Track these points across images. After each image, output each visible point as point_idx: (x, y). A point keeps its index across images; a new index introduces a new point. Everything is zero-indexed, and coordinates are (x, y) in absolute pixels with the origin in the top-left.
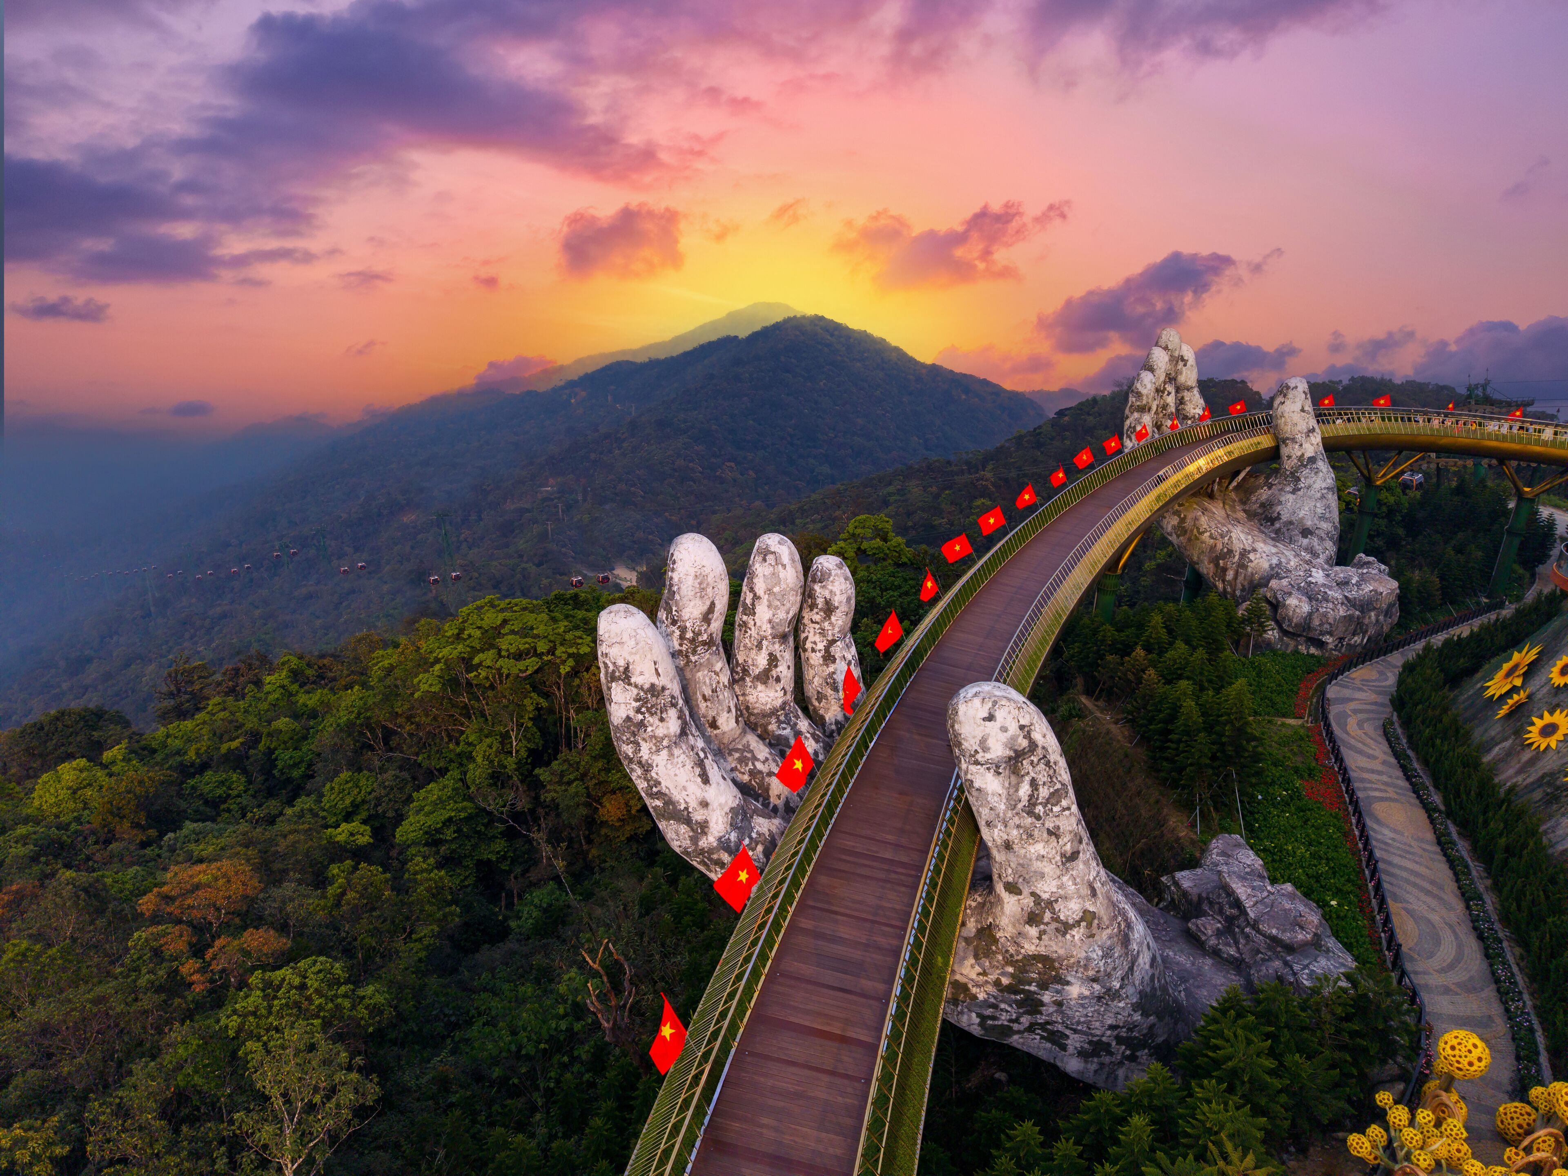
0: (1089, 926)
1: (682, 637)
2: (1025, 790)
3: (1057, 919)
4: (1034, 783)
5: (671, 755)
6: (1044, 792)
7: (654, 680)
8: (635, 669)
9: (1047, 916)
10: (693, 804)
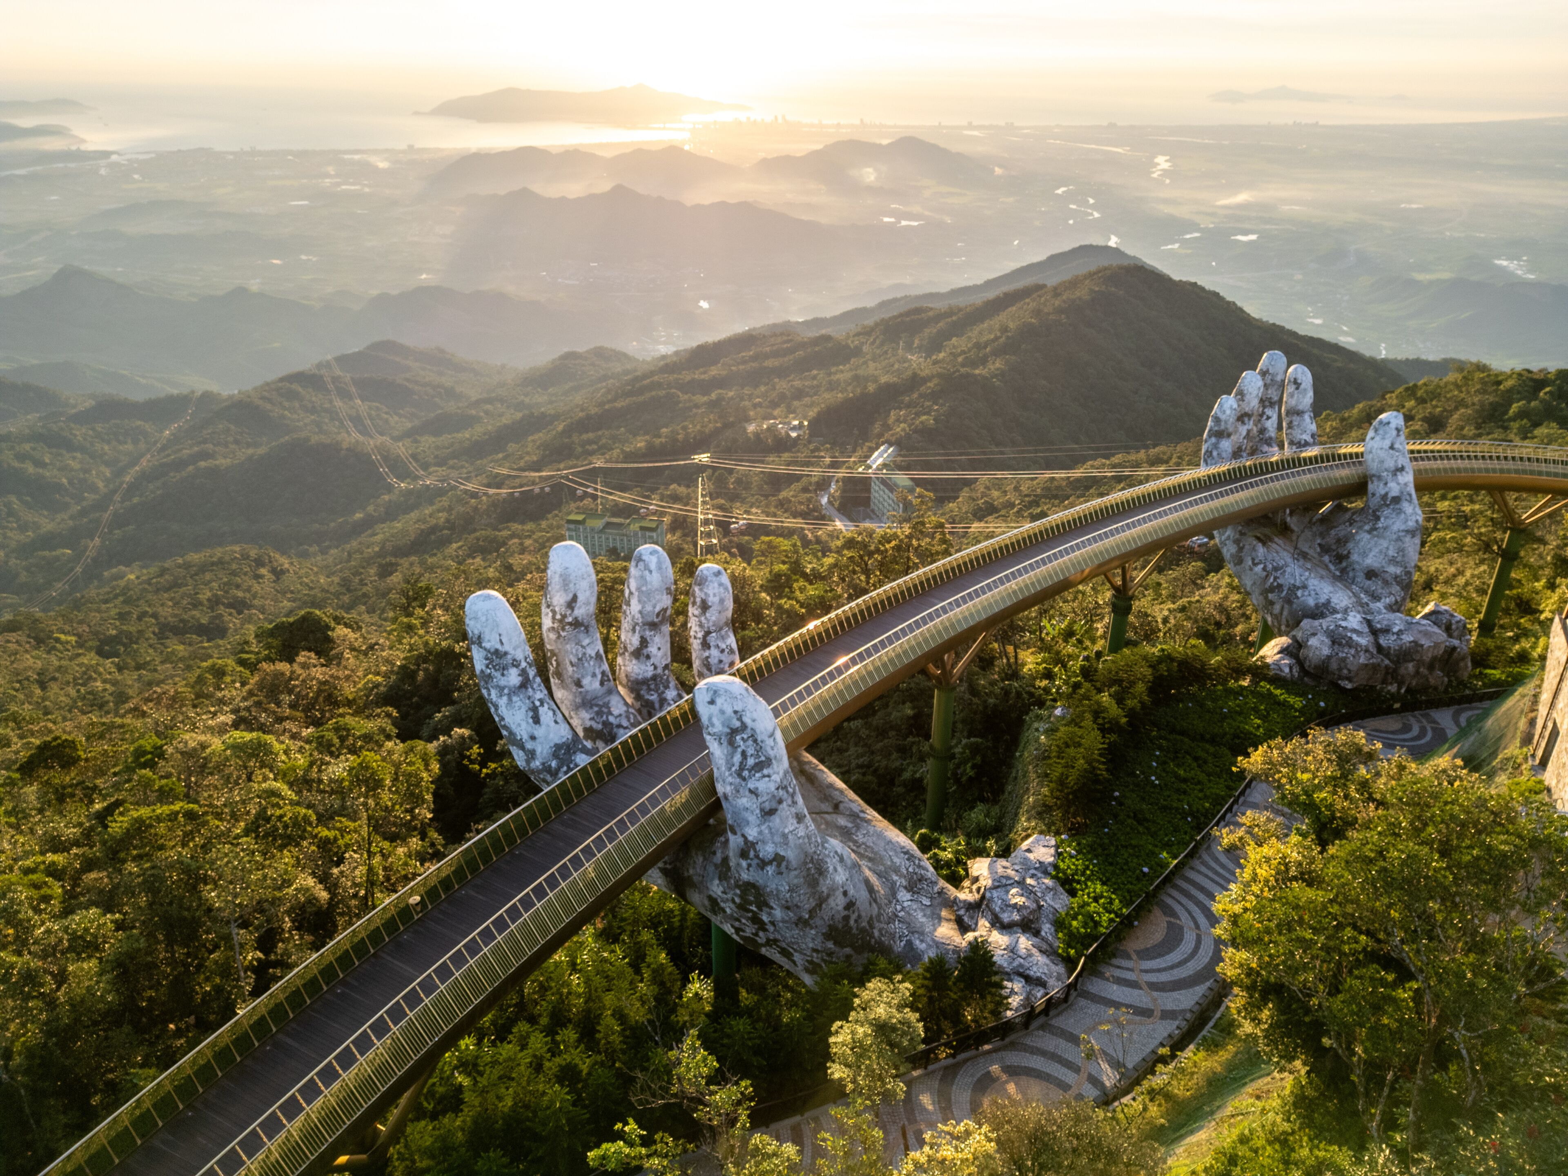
0: (779, 865)
1: (554, 618)
2: (737, 758)
3: (757, 856)
4: (744, 754)
5: (510, 700)
6: (751, 762)
7: (499, 646)
8: (486, 636)
9: (752, 854)
10: (525, 737)
